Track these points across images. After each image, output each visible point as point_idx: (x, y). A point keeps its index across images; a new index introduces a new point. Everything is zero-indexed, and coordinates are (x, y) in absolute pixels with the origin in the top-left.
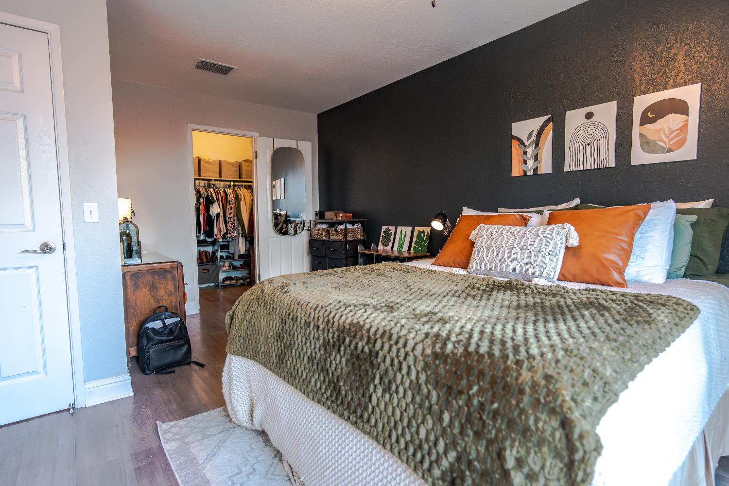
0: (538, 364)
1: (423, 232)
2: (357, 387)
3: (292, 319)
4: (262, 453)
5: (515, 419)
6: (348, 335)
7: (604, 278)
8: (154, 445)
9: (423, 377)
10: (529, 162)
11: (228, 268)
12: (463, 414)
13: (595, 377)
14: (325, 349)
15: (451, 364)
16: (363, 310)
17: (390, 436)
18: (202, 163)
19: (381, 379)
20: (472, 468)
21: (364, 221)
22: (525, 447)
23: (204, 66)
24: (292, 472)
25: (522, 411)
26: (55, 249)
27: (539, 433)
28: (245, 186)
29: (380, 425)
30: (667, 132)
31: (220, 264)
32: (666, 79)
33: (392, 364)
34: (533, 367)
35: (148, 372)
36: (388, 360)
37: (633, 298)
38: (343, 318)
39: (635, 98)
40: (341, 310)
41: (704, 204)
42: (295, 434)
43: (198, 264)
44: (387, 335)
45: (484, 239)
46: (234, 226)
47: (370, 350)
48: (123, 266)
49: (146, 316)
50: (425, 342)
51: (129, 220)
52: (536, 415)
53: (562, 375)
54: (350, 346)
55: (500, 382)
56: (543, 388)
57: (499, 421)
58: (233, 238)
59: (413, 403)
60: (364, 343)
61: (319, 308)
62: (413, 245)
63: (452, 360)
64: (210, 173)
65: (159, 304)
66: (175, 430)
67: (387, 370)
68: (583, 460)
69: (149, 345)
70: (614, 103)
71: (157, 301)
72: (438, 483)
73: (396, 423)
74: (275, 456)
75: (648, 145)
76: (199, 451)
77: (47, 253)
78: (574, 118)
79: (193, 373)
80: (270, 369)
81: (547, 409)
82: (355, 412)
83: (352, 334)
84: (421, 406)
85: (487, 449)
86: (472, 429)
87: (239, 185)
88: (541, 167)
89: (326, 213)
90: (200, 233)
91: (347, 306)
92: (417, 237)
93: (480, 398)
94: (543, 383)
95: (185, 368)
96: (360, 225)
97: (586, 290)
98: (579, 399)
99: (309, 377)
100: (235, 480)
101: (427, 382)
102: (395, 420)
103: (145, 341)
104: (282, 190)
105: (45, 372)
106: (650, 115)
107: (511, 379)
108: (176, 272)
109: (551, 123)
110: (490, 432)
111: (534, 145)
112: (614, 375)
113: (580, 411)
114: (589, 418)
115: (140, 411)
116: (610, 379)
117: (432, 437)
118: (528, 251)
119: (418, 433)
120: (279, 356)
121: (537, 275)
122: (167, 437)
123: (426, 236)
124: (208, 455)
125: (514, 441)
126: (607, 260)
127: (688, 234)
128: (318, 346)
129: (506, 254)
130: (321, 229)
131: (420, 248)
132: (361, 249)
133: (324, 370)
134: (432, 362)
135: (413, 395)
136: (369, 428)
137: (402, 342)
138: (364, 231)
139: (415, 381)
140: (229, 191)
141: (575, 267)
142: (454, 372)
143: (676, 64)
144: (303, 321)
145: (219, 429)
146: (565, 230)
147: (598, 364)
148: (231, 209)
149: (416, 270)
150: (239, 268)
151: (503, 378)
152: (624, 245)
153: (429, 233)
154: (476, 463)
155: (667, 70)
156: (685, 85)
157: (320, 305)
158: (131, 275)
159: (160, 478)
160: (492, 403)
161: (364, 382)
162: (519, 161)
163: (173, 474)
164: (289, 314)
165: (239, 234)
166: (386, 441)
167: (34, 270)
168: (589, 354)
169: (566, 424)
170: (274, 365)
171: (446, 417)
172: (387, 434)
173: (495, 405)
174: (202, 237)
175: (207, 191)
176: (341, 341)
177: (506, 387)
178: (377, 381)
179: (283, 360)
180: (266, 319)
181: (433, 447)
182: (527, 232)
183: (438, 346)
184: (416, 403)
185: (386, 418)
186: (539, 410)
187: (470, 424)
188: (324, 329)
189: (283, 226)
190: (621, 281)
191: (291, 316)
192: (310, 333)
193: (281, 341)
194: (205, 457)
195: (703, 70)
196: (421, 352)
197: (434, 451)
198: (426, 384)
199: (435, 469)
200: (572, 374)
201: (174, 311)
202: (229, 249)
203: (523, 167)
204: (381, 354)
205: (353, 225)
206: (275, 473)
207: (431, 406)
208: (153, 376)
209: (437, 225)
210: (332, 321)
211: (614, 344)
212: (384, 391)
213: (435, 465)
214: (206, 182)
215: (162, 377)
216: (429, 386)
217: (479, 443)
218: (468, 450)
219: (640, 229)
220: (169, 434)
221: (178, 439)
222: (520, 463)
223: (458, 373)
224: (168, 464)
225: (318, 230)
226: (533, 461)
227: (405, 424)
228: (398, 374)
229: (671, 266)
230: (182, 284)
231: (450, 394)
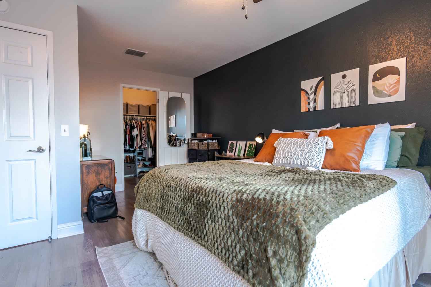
0: (288, 203)
1: (252, 144)
2: (199, 221)
3: (168, 186)
4: (152, 265)
5: (273, 231)
6: (196, 193)
7: (347, 167)
8: (93, 259)
9: (231, 212)
10: (311, 103)
11: (142, 166)
12: (249, 230)
13: (319, 210)
14: (184, 201)
15: (245, 205)
16: (205, 180)
17: (214, 246)
18: (129, 106)
19: (211, 215)
20: (252, 258)
21: (219, 138)
22: (278, 245)
23: (129, 52)
24: (168, 275)
25: (277, 226)
26: (45, 150)
27: (285, 237)
28: (153, 119)
29: (210, 240)
30: (388, 85)
31: (137, 163)
32: (386, 55)
33: (216, 207)
34: (285, 204)
35: (93, 221)
36: (214, 205)
37: (359, 176)
38: (194, 185)
39: (369, 66)
40: (194, 180)
41: (410, 126)
42: (168, 251)
43: (124, 163)
44: (215, 191)
45: (281, 145)
46: (146, 142)
47: (206, 200)
48: (81, 161)
49: (93, 190)
50: (233, 194)
51: (86, 136)
52: (284, 228)
53: (299, 208)
54: (196, 199)
55: (268, 212)
56: (289, 214)
57: (266, 232)
58: (145, 148)
59: (226, 226)
60: (203, 196)
61: (183, 180)
62: (246, 152)
63: (245, 203)
64: (133, 112)
65: (100, 183)
66: (105, 252)
67: (214, 210)
68: (305, 250)
69: (94, 206)
70: (358, 69)
71: (100, 182)
72: (236, 268)
73: (217, 238)
74: (160, 267)
75: (378, 93)
76: (117, 263)
77: (40, 152)
78: (335, 78)
79: (118, 222)
80: (156, 215)
81: (290, 224)
82: (198, 234)
83: (198, 192)
84: (229, 228)
85: (259, 247)
86: (253, 238)
87: (149, 119)
88: (318, 106)
89: (197, 134)
90: (126, 145)
91: (196, 178)
92: (249, 148)
93: (257, 221)
94: (289, 211)
95: (113, 219)
96: (216, 141)
97: (334, 173)
98: (308, 221)
99: (175, 218)
100: (136, 278)
101: (233, 214)
102: (217, 237)
103: (92, 203)
104: (174, 122)
105: (37, 218)
106: (378, 76)
107: (273, 210)
108: (110, 165)
109: (323, 81)
110: (261, 238)
111: (314, 94)
112: (331, 210)
113: (308, 227)
114: (312, 230)
115: (87, 242)
116: (328, 212)
117: (234, 244)
118: (305, 152)
119: (227, 242)
120: (161, 207)
121: (310, 165)
122: (101, 255)
123: (253, 147)
124: (123, 265)
125: (272, 242)
126: (348, 156)
127: (399, 143)
128: (180, 200)
129: (293, 154)
130: (194, 143)
131: (250, 154)
132: (216, 154)
133: (183, 213)
134: (235, 204)
135: (226, 222)
136: (204, 242)
137: (221, 195)
138: (219, 144)
139: (227, 215)
140: (143, 122)
141: (331, 161)
142: (245, 208)
143: (392, 47)
144: (174, 187)
145: (130, 251)
146: (325, 140)
147: (322, 204)
148: (144, 132)
149: (242, 163)
150: (149, 166)
151: (269, 210)
152: (359, 148)
153: (256, 145)
154: (254, 255)
155: (387, 51)
156: (397, 59)
157: (183, 178)
158: (86, 166)
159: (95, 276)
160: (263, 223)
161: (202, 217)
162: (305, 103)
163: (102, 274)
164: (167, 184)
165: (148, 146)
166: (212, 249)
167: (33, 161)
168: (318, 199)
169: (298, 232)
170: (159, 212)
171: (241, 232)
172: (213, 244)
173: (264, 224)
174: (127, 148)
175: (131, 122)
176: (192, 196)
177: (271, 215)
178: (209, 216)
179: (163, 209)
180: (155, 188)
181: (234, 249)
182: (304, 141)
183: (239, 195)
184: (227, 226)
185: (213, 236)
186: (285, 225)
187: (252, 235)
188: (184, 191)
189: (174, 142)
190: (357, 168)
191: (168, 185)
192: (177, 194)
193: (162, 199)
194: (120, 266)
195: (407, 50)
196: (231, 199)
197: (235, 251)
198: (232, 216)
199: (235, 260)
200: (306, 208)
201: (109, 187)
202: (142, 155)
203: (308, 106)
204: (211, 202)
205: (213, 141)
206: (159, 275)
207: (234, 227)
208: (95, 224)
209: (259, 140)
210: (188, 186)
211: (334, 195)
212: (212, 221)
213: (234, 258)
214: (131, 117)
215: (100, 224)
216: (233, 216)
217: (256, 244)
218: (251, 249)
219: (369, 140)
220: (102, 253)
221: (106, 257)
222: (275, 253)
223: (248, 209)
224: (100, 269)
225: (193, 144)
226: (282, 252)
227: (221, 238)
228: (219, 211)
229: (387, 161)
230: (114, 172)
231: (243, 220)
